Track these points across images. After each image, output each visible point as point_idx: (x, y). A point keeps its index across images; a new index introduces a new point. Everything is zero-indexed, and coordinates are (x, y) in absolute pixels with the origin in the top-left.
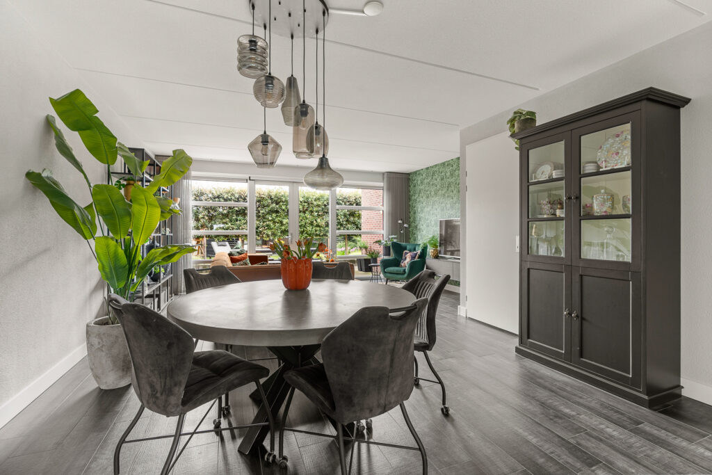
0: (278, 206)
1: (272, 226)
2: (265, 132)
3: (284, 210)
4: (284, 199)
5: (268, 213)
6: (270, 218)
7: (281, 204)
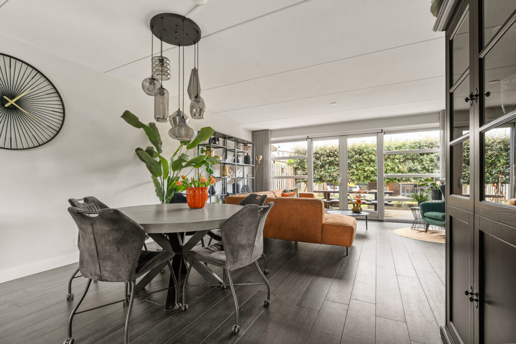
0: (361, 157)
1: (356, 172)
2: (179, 109)
3: (366, 160)
4: (365, 151)
5: (353, 162)
6: (354, 167)
7: (364, 154)
